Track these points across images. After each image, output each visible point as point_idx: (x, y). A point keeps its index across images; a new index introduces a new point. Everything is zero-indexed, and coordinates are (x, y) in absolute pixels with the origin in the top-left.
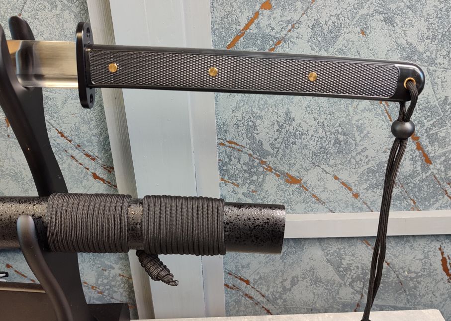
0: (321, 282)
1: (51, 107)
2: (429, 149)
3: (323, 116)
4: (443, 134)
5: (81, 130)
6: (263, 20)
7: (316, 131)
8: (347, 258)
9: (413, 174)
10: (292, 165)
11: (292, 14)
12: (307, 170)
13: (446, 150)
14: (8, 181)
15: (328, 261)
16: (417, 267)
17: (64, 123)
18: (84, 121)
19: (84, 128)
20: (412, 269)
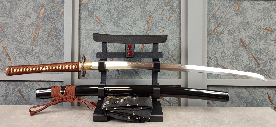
0: (234, 102)
2: (259, 61)
3: (232, 52)
4: (261, 57)
5: (173, 52)
6: (218, 29)
7: (230, 55)
8: (241, 94)
9: (256, 68)
10: (225, 64)
11: (224, 28)
12: (229, 66)
13: (263, 62)
15: (236, 95)
16: (261, 98)
17: (170, 50)
20: (260, 99)
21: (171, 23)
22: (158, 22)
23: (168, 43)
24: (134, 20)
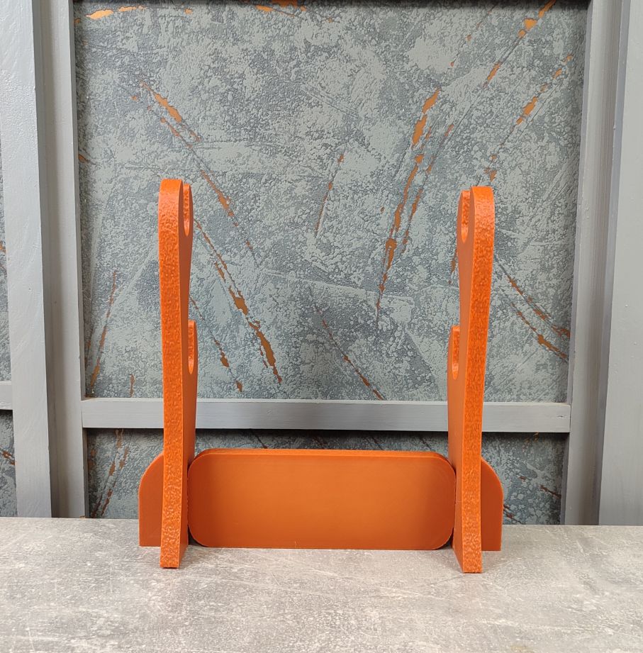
1: (509, 248)
5: (537, 279)
14: (433, 340)
17: (520, 269)
18: (543, 269)
19: (542, 277)
21: (534, 135)
22: (466, 127)
23: (515, 235)
24: (347, 118)
